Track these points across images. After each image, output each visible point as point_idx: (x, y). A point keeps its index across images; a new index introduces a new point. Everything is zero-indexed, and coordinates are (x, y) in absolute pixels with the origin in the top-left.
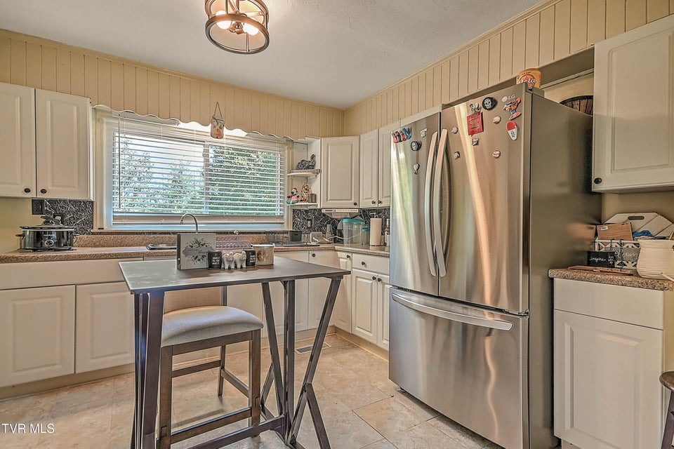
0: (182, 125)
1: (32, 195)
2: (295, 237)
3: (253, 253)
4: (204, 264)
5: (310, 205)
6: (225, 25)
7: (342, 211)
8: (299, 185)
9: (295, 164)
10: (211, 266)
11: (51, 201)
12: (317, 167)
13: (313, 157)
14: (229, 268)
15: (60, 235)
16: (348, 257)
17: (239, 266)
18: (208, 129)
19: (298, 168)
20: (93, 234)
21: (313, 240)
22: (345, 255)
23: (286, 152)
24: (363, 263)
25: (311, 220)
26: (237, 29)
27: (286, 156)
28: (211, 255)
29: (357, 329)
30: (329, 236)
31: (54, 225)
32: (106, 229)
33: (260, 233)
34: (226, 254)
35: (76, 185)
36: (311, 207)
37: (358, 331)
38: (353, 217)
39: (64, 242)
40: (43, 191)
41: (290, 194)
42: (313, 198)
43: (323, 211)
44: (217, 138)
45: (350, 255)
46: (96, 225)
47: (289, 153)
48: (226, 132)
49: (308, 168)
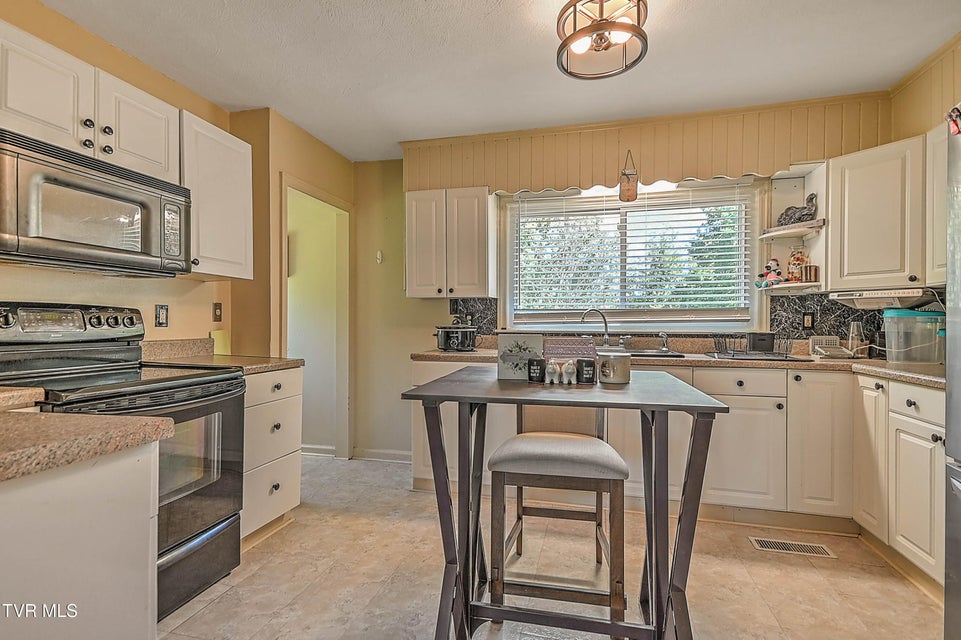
0: (585, 193)
1: (443, 295)
2: (762, 344)
3: (591, 364)
4: (522, 375)
5: (808, 287)
6: (581, 46)
7: (880, 294)
8: (784, 255)
9: (776, 216)
10: (531, 378)
11: (464, 300)
12: (821, 215)
13: (812, 198)
14: (552, 383)
15: (464, 334)
16: (878, 387)
17: (565, 381)
18: (616, 191)
19: (780, 224)
20: (497, 334)
21: (814, 351)
22: (872, 382)
23: (757, 199)
24: (910, 403)
25: (813, 315)
26: (601, 44)
27: (757, 205)
28: (531, 363)
29: (900, 539)
30: (854, 344)
31: (460, 325)
32: (509, 328)
33: (706, 336)
34: (552, 363)
35: (476, 282)
36: (809, 291)
37: (902, 545)
38: (915, 306)
39: (467, 343)
40: (451, 291)
41: (765, 271)
42: (812, 273)
43: (832, 296)
44: (628, 201)
45: (881, 382)
46: (500, 324)
47: (762, 201)
48: (642, 189)
49: (800, 220)
